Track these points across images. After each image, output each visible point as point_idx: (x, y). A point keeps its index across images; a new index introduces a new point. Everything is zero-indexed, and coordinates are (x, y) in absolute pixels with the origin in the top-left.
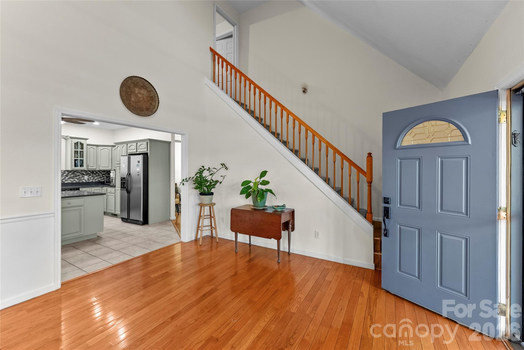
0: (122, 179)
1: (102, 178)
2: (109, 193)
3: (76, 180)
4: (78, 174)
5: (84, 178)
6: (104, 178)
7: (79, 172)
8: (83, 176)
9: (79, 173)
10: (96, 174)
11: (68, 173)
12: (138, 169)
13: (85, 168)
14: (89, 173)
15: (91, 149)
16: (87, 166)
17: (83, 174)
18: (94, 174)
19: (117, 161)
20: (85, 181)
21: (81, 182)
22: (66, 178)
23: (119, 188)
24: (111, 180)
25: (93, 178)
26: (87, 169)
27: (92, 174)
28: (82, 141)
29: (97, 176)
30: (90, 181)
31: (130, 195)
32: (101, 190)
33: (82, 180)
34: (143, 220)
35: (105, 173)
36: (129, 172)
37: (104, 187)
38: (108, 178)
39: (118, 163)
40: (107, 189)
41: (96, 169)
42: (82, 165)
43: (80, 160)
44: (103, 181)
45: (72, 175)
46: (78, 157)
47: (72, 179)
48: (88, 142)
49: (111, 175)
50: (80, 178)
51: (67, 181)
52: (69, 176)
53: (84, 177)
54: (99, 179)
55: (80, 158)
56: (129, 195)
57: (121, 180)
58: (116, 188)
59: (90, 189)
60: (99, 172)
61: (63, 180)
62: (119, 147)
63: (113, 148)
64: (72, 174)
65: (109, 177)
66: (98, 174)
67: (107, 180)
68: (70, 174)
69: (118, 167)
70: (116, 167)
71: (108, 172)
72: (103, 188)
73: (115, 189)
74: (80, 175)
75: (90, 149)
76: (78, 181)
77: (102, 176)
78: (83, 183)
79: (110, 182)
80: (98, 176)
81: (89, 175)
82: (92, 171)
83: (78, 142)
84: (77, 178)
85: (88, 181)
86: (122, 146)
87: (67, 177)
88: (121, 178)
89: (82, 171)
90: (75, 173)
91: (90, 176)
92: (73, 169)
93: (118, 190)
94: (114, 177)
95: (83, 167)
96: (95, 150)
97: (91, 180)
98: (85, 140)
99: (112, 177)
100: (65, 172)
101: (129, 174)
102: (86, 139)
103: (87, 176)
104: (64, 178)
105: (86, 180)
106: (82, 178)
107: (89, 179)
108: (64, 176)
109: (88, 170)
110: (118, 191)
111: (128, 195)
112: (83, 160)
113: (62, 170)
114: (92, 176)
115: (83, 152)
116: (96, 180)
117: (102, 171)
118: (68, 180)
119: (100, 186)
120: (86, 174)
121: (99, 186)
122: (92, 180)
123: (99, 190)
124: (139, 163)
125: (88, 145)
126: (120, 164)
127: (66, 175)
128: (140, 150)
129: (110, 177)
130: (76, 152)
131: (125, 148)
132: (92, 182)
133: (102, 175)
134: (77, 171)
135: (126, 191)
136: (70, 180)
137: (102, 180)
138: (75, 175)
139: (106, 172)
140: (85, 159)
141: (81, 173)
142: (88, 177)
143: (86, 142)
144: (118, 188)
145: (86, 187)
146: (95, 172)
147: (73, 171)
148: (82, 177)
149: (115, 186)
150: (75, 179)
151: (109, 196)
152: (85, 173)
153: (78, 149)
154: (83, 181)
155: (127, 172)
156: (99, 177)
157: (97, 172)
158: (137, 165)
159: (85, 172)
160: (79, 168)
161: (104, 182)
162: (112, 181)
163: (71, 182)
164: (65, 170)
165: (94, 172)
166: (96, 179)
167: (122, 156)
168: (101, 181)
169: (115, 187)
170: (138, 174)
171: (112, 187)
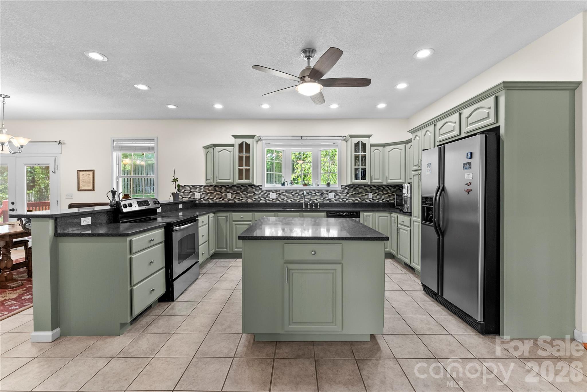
0: (426, 200)
1: (391, 197)
2: (400, 224)
3: (358, 200)
4: (360, 191)
5: (368, 197)
6: (394, 197)
7: (362, 187)
8: (367, 193)
9: (362, 190)
10: (383, 191)
11: (349, 189)
12: (468, 176)
13: (367, 181)
14: (374, 190)
15: (376, 150)
16: (371, 178)
17: (367, 191)
18: (381, 191)
19: (415, 164)
20: (369, 202)
21: (364, 203)
22: (347, 196)
23: (418, 217)
24: (404, 202)
25: (379, 197)
26: (371, 183)
27: (377, 191)
28: (364, 140)
29: (384, 194)
30: (375, 202)
31: (443, 240)
32: (389, 217)
33: (365, 199)
34: (484, 321)
35: (395, 190)
36: (442, 185)
37: (394, 213)
38: (400, 198)
39: (417, 168)
40: (397, 216)
41: (382, 183)
42: (364, 177)
43: (361, 168)
44: (393, 202)
45: (354, 192)
46: (359, 166)
47: (354, 198)
48: (372, 140)
49: (403, 192)
50: (363, 197)
51: (347, 199)
52: (350, 193)
53: (368, 195)
54: (387, 198)
55: (361, 166)
56: (441, 238)
57: (423, 202)
58: (413, 219)
59: (373, 214)
60: (387, 188)
61: (344, 198)
62: (417, 137)
63: (406, 146)
64: (354, 190)
65: (400, 195)
66: (387, 191)
67: (397, 201)
68: (351, 190)
69: (415, 177)
70: (412, 177)
71: (399, 187)
72: (391, 214)
73: (411, 219)
74: (364, 192)
75: (374, 152)
76: (361, 201)
77: (391, 195)
78: (367, 203)
79: (401, 205)
80: (386, 193)
81: (374, 192)
82: (378, 186)
83: (358, 142)
84: (360, 196)
85: (373, 201)
86: (424, 131)
87: (348, 194)
88: (423, 198)
89: (365, 186)
90: (357, 189)
91: (375, 195)
92: (353, 183)
93: (415, 221)
94: (409, 196)
95: (366, 180)
96: (381, 153)
97: (376, 199)
98: (368, 138)
99: (405, 197)
100: (346, 187)
101: (442, 189)
102: (369, 136)
103: (371, 194)
104: (345, 196)
105: (370, 200)
106: (366, 197)
107: (374, 198)
108: (345, 193)
109: (373, 185)
110: (415, 223)
111: (439, 239)
112: (365, 169)
113: (343, 185)
114: (378, 193)
115: (365, 156)
116: (384, 201)
117: (391, 186)
118: (350, 198)
119: (388, 211)
120: (371, 191)
121: (386, 211)
122: (378, 199)
123: (386, 217)
124: (471, 158)
125: (372, 145)
126: (421, 170)
127: (346, 191)
128: (470, 128)
129: (402, 195)
130: (356, 157)
131: (430, 134)
132: (378, 203)
133: (391, 192)
134: (360, 186)
135: (433, 228)
136: (351, 199)
137: (391, 200)
138: (357, 192)
139: (397, 187)
140: (367, 167)
141: (365, 189)
142: (373, 195)
143: (369, 141)
144: (416, 217)
145: (369, 211)
146: (382, 188)
147: (354, 185)
148: (366, 195)
149: (411, 213)
150: (357, 198)
151: (401, 230)
152: (369, 189)
153: (359, 153)
154: (367, 201)
155: (437, 185)
156: (387, 196)
157: (385, 189)
158: (464, 164)
159: (369, 187)
160: (360, 181)
161: (394, 204)
162: (406, 203)
163: (353, 202)
164: (345, 184)
165: (380, 188)
166: (383, 199)
167: (424, 150)
168: (389, 202)
169: (411, 215)
170: (469, 187)
171: (406, 215)
